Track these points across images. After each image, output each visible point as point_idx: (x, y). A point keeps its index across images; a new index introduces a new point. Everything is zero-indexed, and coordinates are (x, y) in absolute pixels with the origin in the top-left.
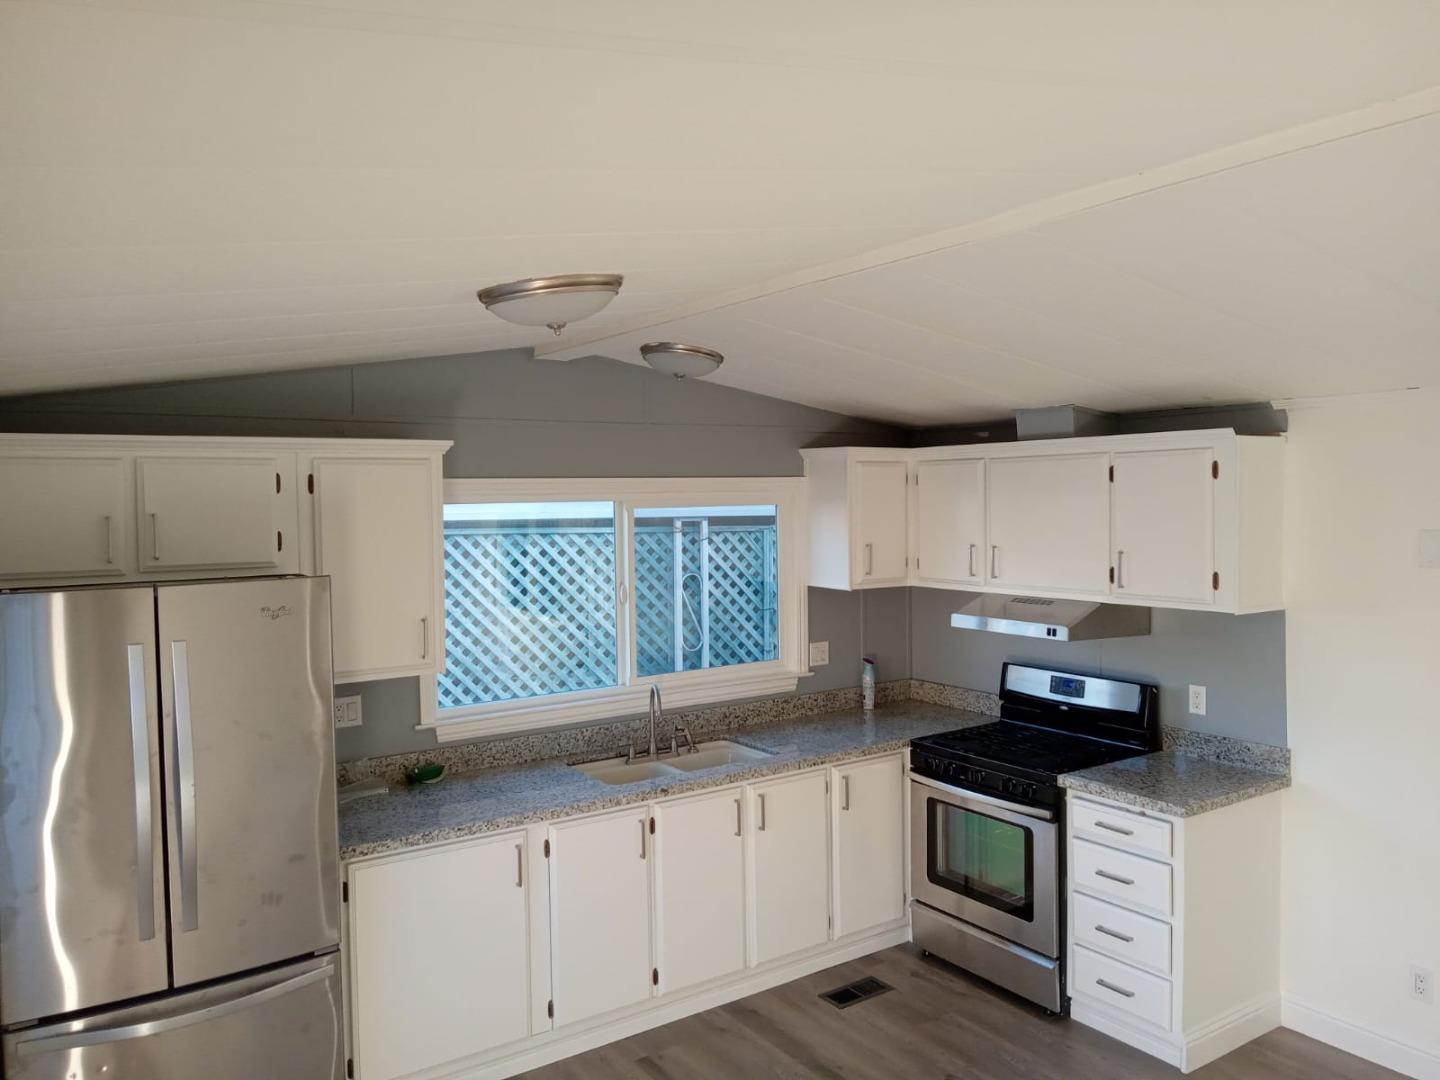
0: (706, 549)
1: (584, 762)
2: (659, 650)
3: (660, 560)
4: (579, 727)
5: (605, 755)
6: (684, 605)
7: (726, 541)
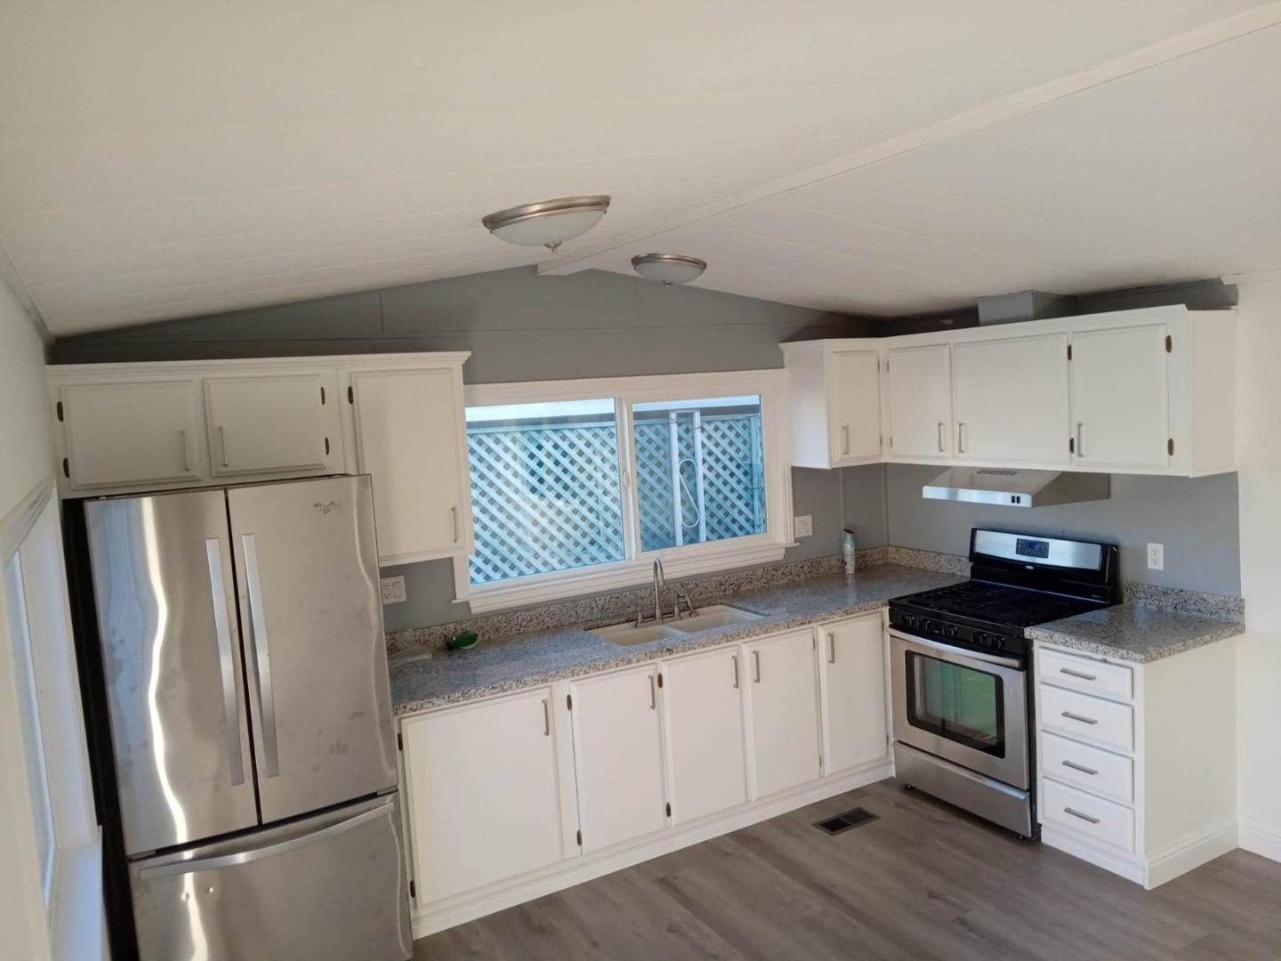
0: (699, 437)
1: (598, 627)
2: (661, 528)
3: (658, 448)
4: (594, 597)
5: (616, 621)
6: (682, 487)
7: (716, 429)
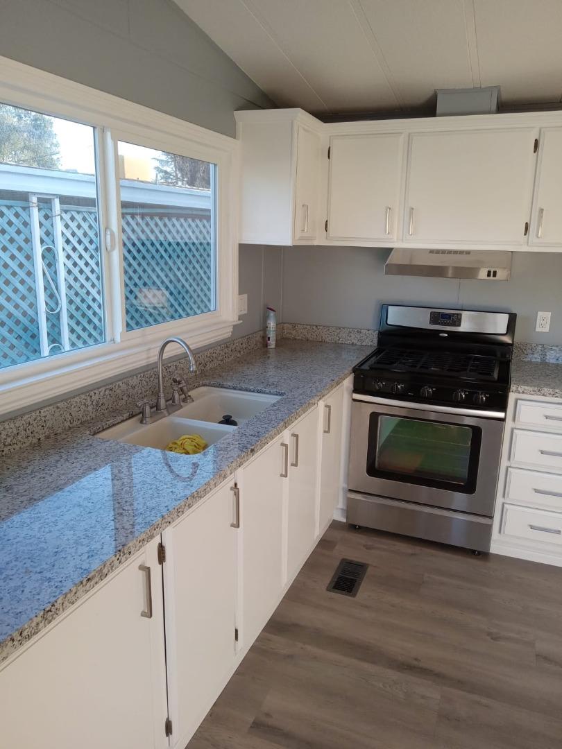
1: (104, 430)
6: (44, 274)
